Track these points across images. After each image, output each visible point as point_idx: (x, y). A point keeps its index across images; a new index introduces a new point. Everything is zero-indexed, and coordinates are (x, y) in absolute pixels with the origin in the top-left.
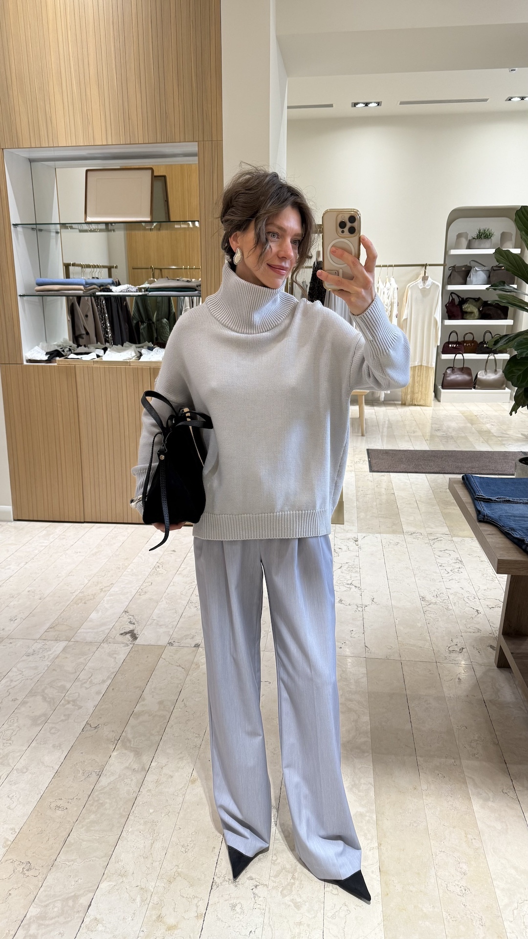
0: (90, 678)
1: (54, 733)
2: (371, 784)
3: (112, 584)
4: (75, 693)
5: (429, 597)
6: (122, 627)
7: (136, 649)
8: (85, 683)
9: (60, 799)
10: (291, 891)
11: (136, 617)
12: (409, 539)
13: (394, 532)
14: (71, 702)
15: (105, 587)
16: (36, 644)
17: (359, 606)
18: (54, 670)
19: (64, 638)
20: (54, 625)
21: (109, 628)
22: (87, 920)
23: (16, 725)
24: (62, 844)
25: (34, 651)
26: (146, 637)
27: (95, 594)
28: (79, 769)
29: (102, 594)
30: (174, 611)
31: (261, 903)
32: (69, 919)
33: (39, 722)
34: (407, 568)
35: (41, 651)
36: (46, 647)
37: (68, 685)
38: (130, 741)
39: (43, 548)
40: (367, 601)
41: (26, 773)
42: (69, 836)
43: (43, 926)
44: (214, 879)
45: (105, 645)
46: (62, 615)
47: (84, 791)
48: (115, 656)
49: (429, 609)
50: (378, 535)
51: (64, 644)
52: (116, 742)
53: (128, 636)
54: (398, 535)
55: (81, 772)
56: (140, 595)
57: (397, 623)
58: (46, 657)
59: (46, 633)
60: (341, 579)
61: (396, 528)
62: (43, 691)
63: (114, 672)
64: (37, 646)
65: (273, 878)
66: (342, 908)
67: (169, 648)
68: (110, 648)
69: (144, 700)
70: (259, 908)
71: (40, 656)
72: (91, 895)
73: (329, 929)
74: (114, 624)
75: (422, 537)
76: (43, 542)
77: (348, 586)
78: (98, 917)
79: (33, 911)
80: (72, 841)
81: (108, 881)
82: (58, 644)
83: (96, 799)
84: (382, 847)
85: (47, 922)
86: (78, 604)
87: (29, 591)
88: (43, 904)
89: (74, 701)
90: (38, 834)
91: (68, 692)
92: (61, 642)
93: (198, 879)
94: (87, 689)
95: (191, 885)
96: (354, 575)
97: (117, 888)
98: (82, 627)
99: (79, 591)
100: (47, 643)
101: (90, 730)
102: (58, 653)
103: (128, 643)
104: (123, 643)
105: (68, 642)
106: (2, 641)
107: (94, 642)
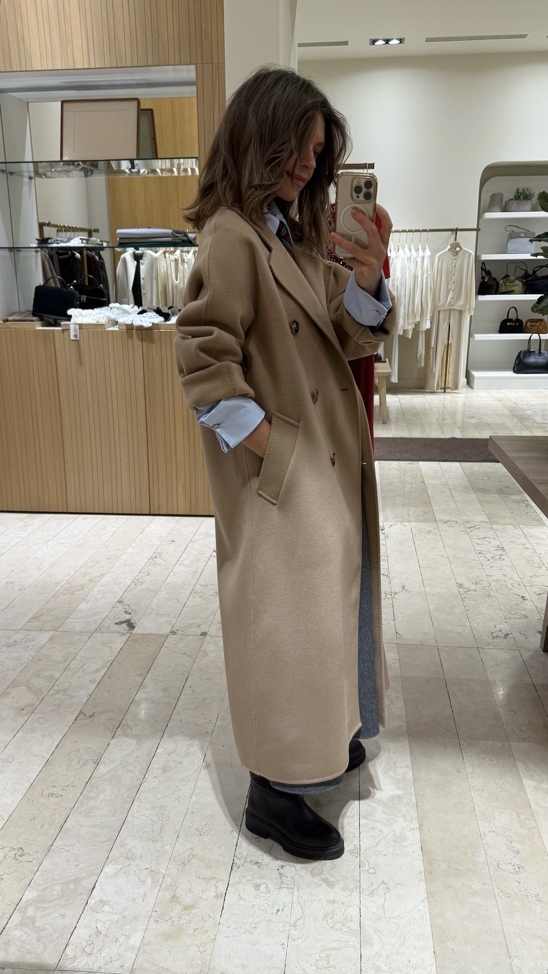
0: (82, 667)
1: (43, 723)
2: (408, 767)
3: (102, 575)
4: (66, 682)
5: (467, 584)
6: (116, 617)
7: (134, 638)
8: (76, 672)
9: (52, 787)
11: (133, 608)
12: (443, 527)
13: (425, 521)
14: (62, 692)
15: (95, 578)
16: (18, 634)
17: (388, 593)
18: (39, 660)
19: (50, 628)
20: (37, 615)
21: (102, 618)
22: (91, 902)
24: (57, 831)
25: (16, 642)
26: (145, 626)
27: (84, 585)
28: (73, 757)
29: (92, 584)
30: (176, 600)
31: (289, 883)
33: (25, 712)
34: (442, 556)
35: (24, 641)
36: (29, 637)
37: (57, 675)
38: (131, 729)
40: (397, 588)
41: (13, 763)
42: (65, 822)
44: (233, 860)
45: (98, 635)
46: (47, 605)
47: (80, 779)
48: (110, 645)
49: (468, 596)
50: (406, 524)
51: (50, 634)
52: (115, 730)
53: (124, 625)
54: (430, 524)
55: (76, 760)
56: (136, 585)
57: (431, 609)
58: (30, 647)
59: (28, 624)
61: (428, 516)
62: (28, 680)
63: (108, 662)
64: (18, 637)
67: (172, 637)
68: (104, 638)
69: (145, 687)
70: (285, 888)
71: (22, 646)
74: (107, 614)
75: (457, 525)
78: (104, 899)
80: (70, 827)
81: (114, 865)
82: (43, 634)
83: (95, 786)
84: (423, 828)
86: (65, 595)
88: (41, 888)
89: (64, 690)
90: (31, 820)
91: (58, 682)
92: (46, 632)
93: (216, 860)
94: (79, 677)
95: (208, 867)
98: (70, 617)
99: (65, 582)
100: (30, 634)
101: (84, 719)
102: (44, 642)
103: (124, 632)
104: (118, 632)
105: (54, 632)
107: (86, 632)
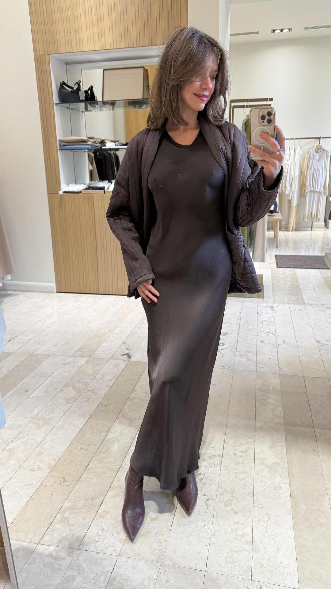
0: (102, 378)
1: (80, 408)
2: (284, 446)
3: (115, 328)
4: (94, 386)
5: (322, 341)
6: (121, 351)
7: (131, 363)
8: (100, 380)
9: (83, 444)
10: (231, 504)
11: (130, 346)
12: (309, 307)
13: (298, 303)
14: (91, 391)
15: (111, 329)
16: (69, 359)
17: (275, 345)
18: (80, 373)
19: (86, 356)
20: (81, 349)
21: (114, 352)
22: (100, 511)
23: (56, 402)
24: (84, 469)
25: (68, 362)
26: (137, 357)
27: (105, 333)
28: (95, 428)
29: (110, 333)
31: (211, 509)
32: (89, 510)
33: (71, 401)
34: (308, 324)
35: (72, 362)
36: (76, 360)
37: (89, 381)
38: (127, 414)
39: (74, 308)
40: (280, 341)
41: (63, 429)
42: (89, 464)
43: (73, 513)
45: (111, 360)
46: (85, 343)
47: (98, 441)
48: (117, 366)
49: (323, 348)
50: (287, 305)
51: (86, 359)
52: (118, 414)
53: (126, 356)
54: (301, 305)
55: (96, 430)
56: (133, 334)
57: (301, 355)
58: (76, 366)
59: (75, 353)
60: (263, 330)
61: (300, 301)
62: (74, 384)
63: (116, 376)
64: (70, 360)
65: (219, 496)
66: (265, 516)
68: (114, 362)
69: (136, 391)
70: (210, 512)
71: (72, 365)
72: (102, 498)
73: (256, 527)
74: (117, 349)
75: (317, 307)
76: (74, 305)
77: (267, 333)
78: (107, 510)
79: (67, 505)
80: (91, 468)
81: (113, 491)
82: (83, 359)
83: (106, 445)
84: (292, 483)
85: (75, 511)
86: (95, 338)
87: (65, 330)
88: (73, 501)
89: (92, 390)
90: (70, 462)
91: (89, 385)
92: (85, 358)
94: (100, 384)
96: (270, 327)
97: (119, 495)
98: (97, 350)
100: (76, 358)
101: (102, 407)
102: (83, 363)
103: (126, 360)
104: (122, 360)
105: (89, 358)
106: (49, 357)
107: (105, 359)
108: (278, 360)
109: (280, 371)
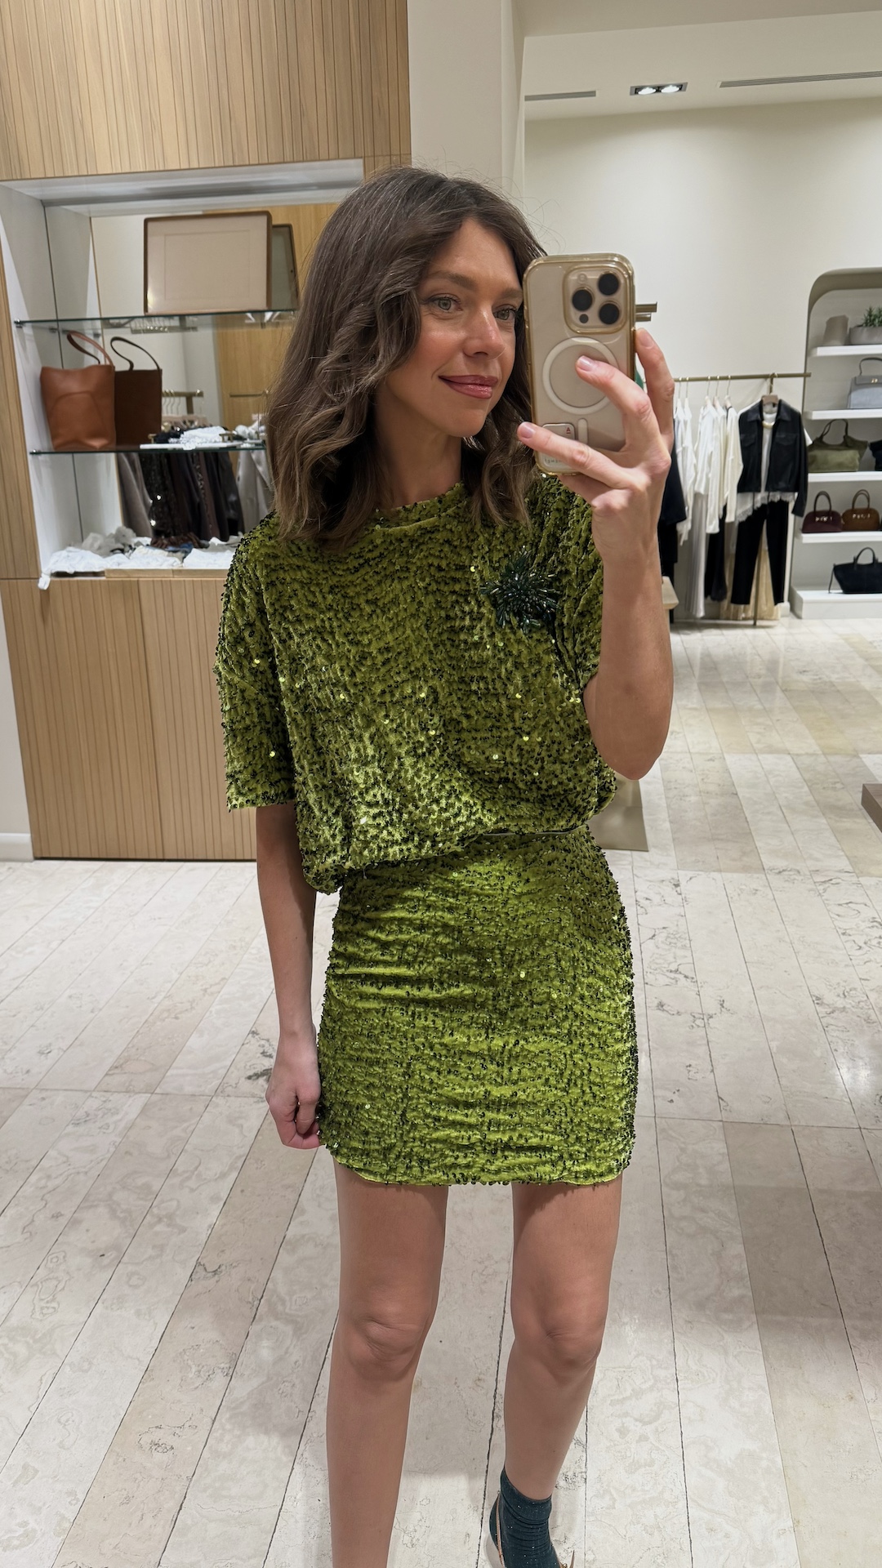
0: (197, 1168)
3: (223, 979)
4: (171, 1200)
5: (830, 997)
6: (249, 1064)
8: (188, 1178)
9: (157, 1427)
12: (775, 880)
13: (746, 869)
14: (165, 1220)
16: (91, 1099)
17: (697, 1016)
19: (142, 1087)
20: (121, 1062)
21: (225, 1066)
23: (62, 1268)
25: (88, 1115)
27: (194, 1000)
28: (190, 1362)
33: (107, 1261)
34: (780, 940)
35: (101, 1113)
36: (109, 1105)
37: (157, 1184)
38: (284, 1302)
40: (711, 1006)
41: (91, 1372)
42: (182, 1507)
45: (219, 1100)
46: (135, 1040)
47: (201, 1411)
48: (240, 1122)
49: (832, 1021)
50: (716, 875)
51: (144, 1098)
52: (256, 1303)
54: (756, 875)
55: (194, 1368)
57: (774, 1050)
58: (112, 1127)
59: (107, 1078)
60: (658, 961)
61: (751, 864)
62: (110, 1195)
63: (240, 1157)
64: (91, 1104)
68: (229, 1107)
69: (303, 1212)
71: (99, 1124)
74: (234, 1056)
75: (800, 878)
77: (672, 975)
82: (131, 1099)
84: (800, 1528)
86: (164, 1020)
89: (169, 1217)
91: (158, 1199)
92: (137, 1096)
94: (192, 1190)
96: (680, 953)
98: (174, 1065)
99: (163, 994)
100: (111, 1098)
101: (205, 1278)
102: (133, 1117)
104: (252, 1095)
105: (149, 1095)
106: (27, 1096)
107: (200, 1095)
108: (712, 1071)
109: (723, 1111)
